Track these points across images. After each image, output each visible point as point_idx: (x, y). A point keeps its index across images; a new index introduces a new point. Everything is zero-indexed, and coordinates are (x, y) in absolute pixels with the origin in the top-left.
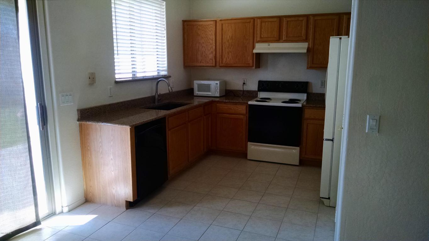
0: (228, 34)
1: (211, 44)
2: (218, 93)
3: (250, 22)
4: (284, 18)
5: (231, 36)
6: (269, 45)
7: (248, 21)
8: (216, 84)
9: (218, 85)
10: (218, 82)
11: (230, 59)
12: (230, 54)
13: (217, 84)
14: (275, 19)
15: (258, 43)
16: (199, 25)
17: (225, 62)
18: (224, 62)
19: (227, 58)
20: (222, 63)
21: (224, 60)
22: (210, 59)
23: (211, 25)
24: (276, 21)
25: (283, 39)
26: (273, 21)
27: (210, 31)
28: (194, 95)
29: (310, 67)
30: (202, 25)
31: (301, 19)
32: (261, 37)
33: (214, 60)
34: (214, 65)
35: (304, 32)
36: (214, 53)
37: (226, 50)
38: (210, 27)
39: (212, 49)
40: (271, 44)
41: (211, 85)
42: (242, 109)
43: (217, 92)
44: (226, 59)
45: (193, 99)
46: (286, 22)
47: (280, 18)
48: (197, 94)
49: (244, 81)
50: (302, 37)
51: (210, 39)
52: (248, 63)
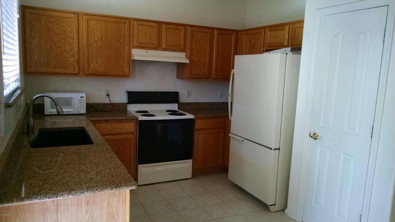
0: (96, 34)
1: (71, 45)
2: (84, 109)
3: (125, 23)
4: (163, 25)
5: (100, 37)
6: (147, 52)
7: (123, 21)
8: (81, 97)
9: (85, 98)
10: (84, 95)
11: (100, 65)
12: (99, 59)
13: (83, 97)
14: (154, 24)
15: (134, 48)
16: (52, 17)
17: (93, 69)
18: (91, 69)
19: (96, 64)
20: (88, 70)
21: (92, 66)
22: (71, 64)
23: (71, 18)
24: (154, 27)
25: (162, 47)
26: (152, 26)
27: (70, 27)
28: (46, 113)
29: (188, 78)
30: (56, 16)
31: (180, 28)
32: (138, 43)
33: (77, 66)
34: (77, 72)
35: (182, 41)
36: (77, 56)
37: (94, 53)
38: (69, 21)
39: (72, 50)
40: (149, 51)
41: (73, 100)
42: (131, 127)
43: (82, 108)
44: (94, 65)
45: (44, 119)
46: (165, 29)
47: (159, 23)
48: (51, 112)
49: (108, 92)
50: (181, 46)
51: (69, 37)
52: (124, 71)
